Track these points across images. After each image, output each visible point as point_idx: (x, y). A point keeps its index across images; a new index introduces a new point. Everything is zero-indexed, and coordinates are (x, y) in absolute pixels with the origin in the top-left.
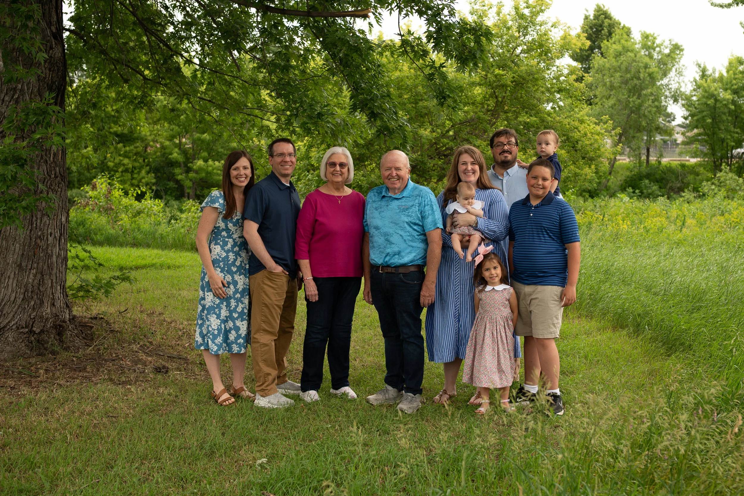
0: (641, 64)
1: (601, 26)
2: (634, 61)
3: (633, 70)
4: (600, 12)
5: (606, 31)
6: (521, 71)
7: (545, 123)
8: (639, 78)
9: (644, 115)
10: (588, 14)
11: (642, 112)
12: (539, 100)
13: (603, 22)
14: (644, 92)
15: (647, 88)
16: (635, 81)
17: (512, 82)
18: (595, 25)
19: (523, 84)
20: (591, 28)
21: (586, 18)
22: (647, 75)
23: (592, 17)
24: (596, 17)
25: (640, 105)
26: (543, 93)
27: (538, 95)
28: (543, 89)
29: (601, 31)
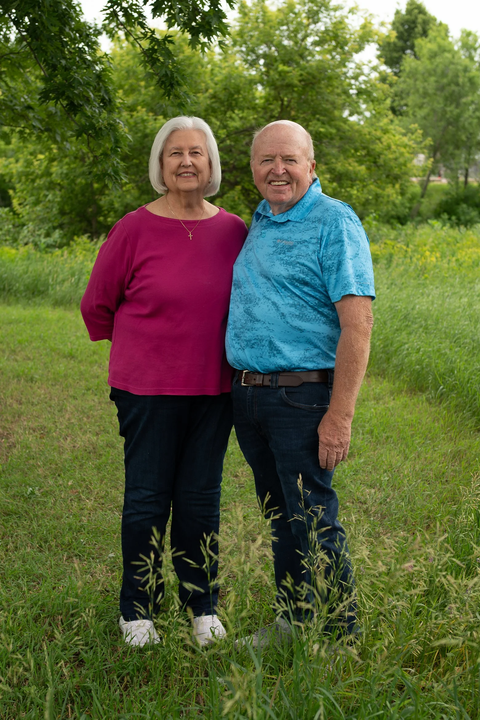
0: (459, 67)
1: (414, 22)
2: (452, 63)
3: (450, 74)
4: (414, 6)
5: (419, 29)
6: (311, 67)
7: (341, 133)
8: (457, 84)
9: (464, 128)
10: (399, 8)
11: (461, 124)
12: (333, 103)
13: (416, 18)
14: (464, 100)
15: (466, 95)
16: (453, 87)
17: (300, 81)
18: (407, 22)
19: (313, 84)
20: (403, 25)
21: (398, 13)
22: (466, 80)
23: (404, 12)
24: (409, 12)
25: (459, 116)
26: (338, 95)
27: (332, 98)
28: (339, 91)
29: (413, 29)
